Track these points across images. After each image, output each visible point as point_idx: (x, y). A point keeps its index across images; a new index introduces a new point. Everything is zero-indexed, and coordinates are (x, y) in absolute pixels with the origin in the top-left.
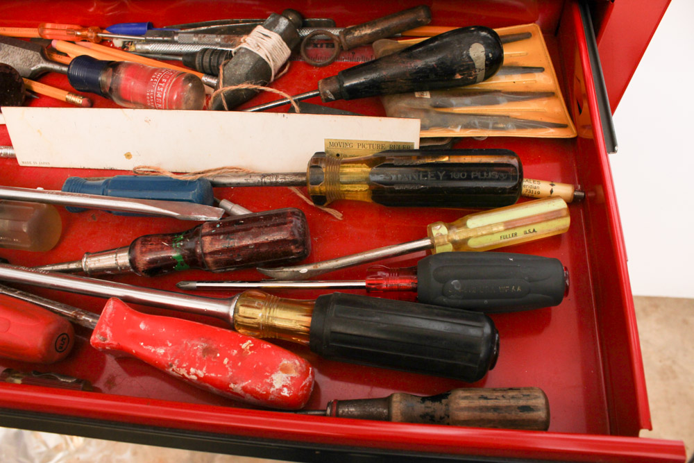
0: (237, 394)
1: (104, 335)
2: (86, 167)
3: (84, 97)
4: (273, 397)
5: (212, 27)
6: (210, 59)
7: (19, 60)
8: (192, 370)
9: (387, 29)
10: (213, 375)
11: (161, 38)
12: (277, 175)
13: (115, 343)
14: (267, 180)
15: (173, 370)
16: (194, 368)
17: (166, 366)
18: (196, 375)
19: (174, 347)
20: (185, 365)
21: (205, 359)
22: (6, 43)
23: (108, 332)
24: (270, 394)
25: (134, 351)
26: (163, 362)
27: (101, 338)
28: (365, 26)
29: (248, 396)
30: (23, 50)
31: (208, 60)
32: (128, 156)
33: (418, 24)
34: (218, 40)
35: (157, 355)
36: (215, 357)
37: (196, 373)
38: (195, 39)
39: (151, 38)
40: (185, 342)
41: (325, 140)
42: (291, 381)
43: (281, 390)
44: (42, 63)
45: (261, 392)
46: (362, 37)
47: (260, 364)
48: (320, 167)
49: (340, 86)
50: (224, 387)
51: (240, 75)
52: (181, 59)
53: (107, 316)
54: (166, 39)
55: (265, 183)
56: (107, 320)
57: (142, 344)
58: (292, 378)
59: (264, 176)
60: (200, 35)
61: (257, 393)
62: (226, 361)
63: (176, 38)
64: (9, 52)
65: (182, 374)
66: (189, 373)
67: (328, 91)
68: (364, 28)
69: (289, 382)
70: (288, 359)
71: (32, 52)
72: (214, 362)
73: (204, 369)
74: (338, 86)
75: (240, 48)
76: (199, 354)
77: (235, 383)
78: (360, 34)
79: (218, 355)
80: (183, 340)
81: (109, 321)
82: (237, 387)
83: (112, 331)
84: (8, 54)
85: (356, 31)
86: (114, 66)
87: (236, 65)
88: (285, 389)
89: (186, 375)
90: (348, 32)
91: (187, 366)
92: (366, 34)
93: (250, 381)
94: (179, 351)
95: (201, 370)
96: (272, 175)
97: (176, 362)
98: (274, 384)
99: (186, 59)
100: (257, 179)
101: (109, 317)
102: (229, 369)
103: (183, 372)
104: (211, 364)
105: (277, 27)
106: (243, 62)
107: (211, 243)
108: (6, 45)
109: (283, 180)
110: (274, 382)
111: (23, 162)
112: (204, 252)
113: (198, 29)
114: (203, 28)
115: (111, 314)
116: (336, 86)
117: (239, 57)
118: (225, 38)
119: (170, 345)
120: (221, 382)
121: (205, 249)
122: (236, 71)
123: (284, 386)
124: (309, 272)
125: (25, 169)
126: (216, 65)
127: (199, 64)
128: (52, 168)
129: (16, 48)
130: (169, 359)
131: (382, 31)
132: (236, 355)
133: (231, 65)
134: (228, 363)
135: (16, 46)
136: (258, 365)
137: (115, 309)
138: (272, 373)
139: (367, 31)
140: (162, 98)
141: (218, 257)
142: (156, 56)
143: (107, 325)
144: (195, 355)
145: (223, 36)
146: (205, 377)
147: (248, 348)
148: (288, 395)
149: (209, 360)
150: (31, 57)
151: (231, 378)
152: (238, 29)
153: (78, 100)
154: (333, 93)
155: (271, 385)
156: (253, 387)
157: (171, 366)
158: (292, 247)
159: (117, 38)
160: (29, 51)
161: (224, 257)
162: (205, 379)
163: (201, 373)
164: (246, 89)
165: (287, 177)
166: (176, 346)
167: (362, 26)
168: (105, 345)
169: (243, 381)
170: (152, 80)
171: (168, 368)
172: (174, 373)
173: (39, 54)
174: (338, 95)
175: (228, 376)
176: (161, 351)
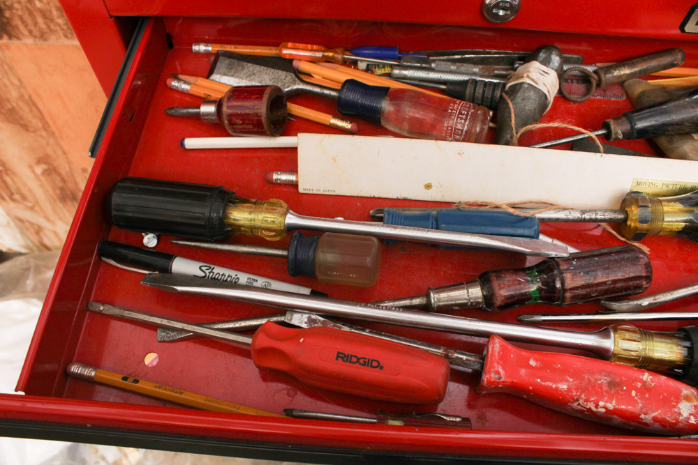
0: (646, 424)
1: (498, 373)
2: (377, 196)
3: (351, 123)
4: (681, 425)
5: (466, 56)
6: (484, 91)
7: (268, 80)
8: (601, 403)
9: (645, 71)
10: (623, 407)
11: (419, 65)
12: (595, 211)
13: (509, 380)
14: (587, 216)
15: (579, 404)
16: (603, 401)
17: (571, 400)
18: (604, 407)
19: (575, 382)
20: (593, 399)
21: (612, 392)
22: (251, 63)
23: (501, 370)
24: (679, 422)
25: (531, 388)
26: (568, 397)
27: (497, 376)
28: (624, 66)
29: (657, 425)
30: (273, 70)
31: (481, 91)
32: (428, 186)
33: (672, 65)
34: (476, 70)
35: (560, 390)
36: (622, 390)
37: (605, 405)
38: (453, 67)
39: (409, 64)
40: (586, 377)
41: (634, 179)
42: (695, 409)
43: (689, 418)
44: (299, 84)
45: (671, 421)
46: (620, 76)
47: (665, 394)
48: (648, 207)
49: (632, 127)
50: (634, 417)
51: (530, 110)
52: (443, 87)
53: (496, 355)
54: (424, 65)
55: (585, 219)
56: (497, 358)
57: (539, 380)
58: (695, 406)
59: (583, 212)
60: (458, 64)
61: (667, 422)
62: (633, 393)
63: (433, 65)
64: (255, 71)
65: (588, 407)
66: (597, 406)
67: (619, 132)
68: (623, 68)
69: (694, 411)
70: (686, 389)
71: (284, 73)
72: (621, 395)
73: (614, 402)
74: (629, 127)
75: (523, 83)
76: (605, 388)
77: (646, 414)
78: (619, 74)
79: (625, 388)
80: (584, 375)
81: (499, 359)
82: (647, 417)
83: (503, 369)
84: (254, 74)
85: (616, 70)
86: (383, 92)
87: (523, 99)
88: (692, 417)
89: (594, 409)
90: (608, 70)
91: (595, 400)
92: (624, 74)
93: (660, 411)
94: (583, 385)
95: (611, 403)
96: (590, 211)
97: (583, 396)
98: (682, 413)
99: (452, 88)
100: (576, 215)
101: (499, 355)
102: (639, 401)
103: (591, 406)
104: (620, 397)
106: (529, 98)
107: (572, 280)
109: (603, 217)
110: (681, 411)
111: (304, 189)
112: (565, 287)
113: (451, 57)
114: (456, 57)
115: (499, 352)
116: (627, 127)
117: (524, 92)
118: (482, 69)
119: (571, 380)
120: (632, 413)
121: (566, 285)
122: (525, 106)
123: (691, 414)
124: (650, 304)
125: (306, 196)
126: (490, 97)
127: (470, 94)
128: (336, 196)
129: (262, 67)
130: (574, 394)
131: (640, 72)
132: (641, 387)
133: (518, 99)
134: (636, 395)
135: (263, 65)
136: (664, 396)
137: (502, 347)
138: (678, 403)
139: (626, 71)
141: (577, 292)
142: (412, 82)
143: (499, 364)
144: (602, 389)
145: (480, 67)
146: (614, 409)
147: (649, 380)
148: (695, 423)
149: (617, 392)
150: (283, 77)
151: (641, 409)
152: (491, 60)
153: (347, 125)
154: (623, 133)
155: (680, 414)
156: (664, 416)
157: (577, 400)
158: (644, 283)
159: (362, 61)
160: (280, 72)
161: (583, 292)
162: (615, 411)
163: (611, 406)
164: (556, 128)
165: (606, 214)
166: (579, 381)
167: (621, 67)
168: (499, 383)
169: (654, 412)
170: (450, 111)
171: (572, 403)
172: (579, 407)
173: (293, 74)
174: (627, 136)
175: (638, 408)
176: (564, 387)
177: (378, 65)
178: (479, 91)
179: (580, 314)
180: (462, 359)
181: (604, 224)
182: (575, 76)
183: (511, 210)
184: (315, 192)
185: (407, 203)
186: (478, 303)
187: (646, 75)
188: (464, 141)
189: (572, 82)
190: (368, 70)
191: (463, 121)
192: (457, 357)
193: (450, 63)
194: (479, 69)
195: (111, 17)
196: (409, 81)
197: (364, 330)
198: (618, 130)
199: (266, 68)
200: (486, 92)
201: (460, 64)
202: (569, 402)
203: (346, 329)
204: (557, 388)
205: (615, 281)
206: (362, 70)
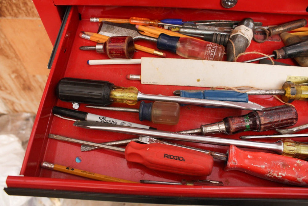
0: (299, 182)
1: (234, 161)
2: (176, 85)
3: (163, 53)
5: (212, 23)
7: (125, 34)
8: (280, 174)
9: (290, 29)
10: (289, 175)
11: (191, 27)
12: (272, 90)
13: (239, 165)
14: (268, 92)
15: (270, 174)
16: (281, 173)
17: (267, 173)
18: (281, 175)
19: (268, 165)
21: (284, 168)
22: (117, 26)
25: (249, 168)
26: (265, 171)
27: (234, 163)
28: (281, 27)
29: (304, 183)
30: (127, 29)
32: (198, 80)
33: (301, 26)
34: (216, 29)
36: (289, 168)
38: (206, 28)
39: (187, 26)
40: (273, 162)
41: (288, 76)
44: (139, 36)
46: (279, 31)
48: (295, 88)
49: (286, 53)
50: (295, 180)
51: (241, 46)
52: (202, 37)
53: (233, 153)
54: (194, 27)
55: (267, 94)
56: (234, 155)
57: (252, 164)
59: (266, 91)
60: (208, 26)
62: (294, 169)
63: (198, 27)
64: (119, 30)
65: (274, 175)
66: (278, 175)
67: (280, 55)
71: (133, 31)
73: (285, 173)
74: (284, 53)
75: (238, 35)
76: (281, 167)
77: (299, 178)
78: (278, 30)
79: (290, 167)
80: (272, 161)
81: (235, 155)
82: (300, 179)
83: (237, 160)
84: (119, 31)
85: (277, 29)
86: (177, 39)
87: (238, 42)
89: (277, 176)
90: (274, 28)
91: (277, 172)
92: (281, 30)
93: (305, 176)
94: (272, 166)
95: (284, 173)
96: (269, 90)
97: (272, 171)
99: (206, 37)
100: (263, 92)
101: (234, 154)
102: (296, 172)
103: (275, 175)
104: (288, 171)
105: (250, 26)
106: (241, 41)
107: (264, 120)
108: (117, 27)
109: (275, 93)
111: (144, 82)
112: (261, 124)
113: (205, 23)
114: (208, 23)
115: (235, 152)
116: (283, 53)
118: (219, 28)
119: (266, 164)
120: (293, 178)
121: (261, 122)
122: (239, 44)
124: (297, 130)
125: (144, 85)
126: (223, 41)
127: (215, 40)
129: (123, 28)
130: (268, 170)
131: (288, 29)
132: (297, 166)
134: (295, 170)
135: (123, 27)
136: (307, 170)
139: (281, 29)
140: (213, 56)
141: (266, 125)
142: (189, 34)
143: (235, 157)
144: (280, 167)
145: (218, 27)
147: (300, 163)
149: (286, 169)
150: (132, 33)
151: (297, 175)
152: (223, 25)
153: (161, 54)
154: (282, 56)
156: (307, 179)
157: (269, 172)
158: (295, 121)
159: (166, 25)
160: (131, 30)
161: (269, 125)
162: (286, 177)
163: (284, 175)
165: (276, 91)
166: (270, 164)
167: (279, 27)
168: (235, 166)
169: (302, 177)
170: (207, 47)
171: (267, 174)
172: (270, 175)
173: (136, 31)
174: (284, 57)
175: (296, 175)
176: (263, 167)
177: (173, 27)
178: (219, 38)
179: (267, 135)
180: (218, 156)
181: (275, 96)
182: (259, 31)
183: (236, 90)
184: (148, 83)
185: (189, 88)
186: (223, 131)
187: (290, 31)
188: (213, 60)
189: (258, 34)
190: (169, 29)
191: (213, 51)
192: (216, 155)
193: (205, 26)
194: (218, 29)
195: (55, 6)
196: (187, 34)
197: (174, 144)
198: (280, 54)
199: (124, 29)
200: (222, 39)
201: (209, 27)
202: (266, 173)
203: (167, 144)
204: (260, 167)
205: (282, 121)
206: (166, 29)
